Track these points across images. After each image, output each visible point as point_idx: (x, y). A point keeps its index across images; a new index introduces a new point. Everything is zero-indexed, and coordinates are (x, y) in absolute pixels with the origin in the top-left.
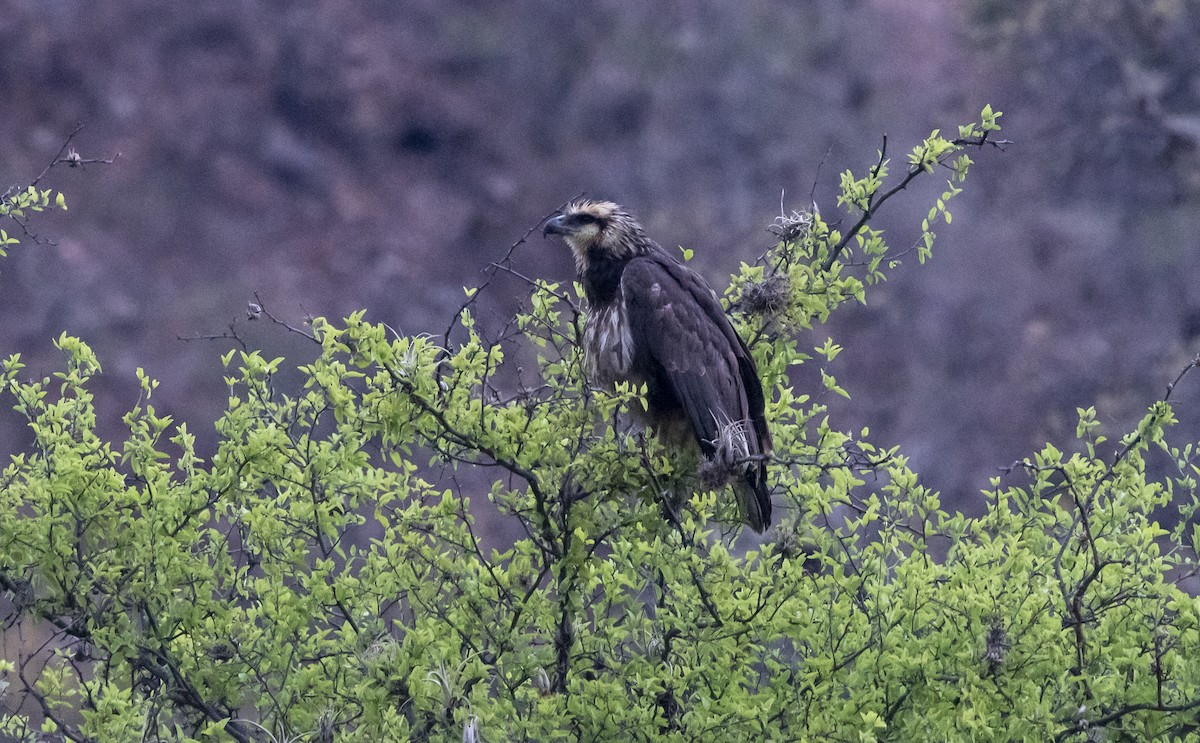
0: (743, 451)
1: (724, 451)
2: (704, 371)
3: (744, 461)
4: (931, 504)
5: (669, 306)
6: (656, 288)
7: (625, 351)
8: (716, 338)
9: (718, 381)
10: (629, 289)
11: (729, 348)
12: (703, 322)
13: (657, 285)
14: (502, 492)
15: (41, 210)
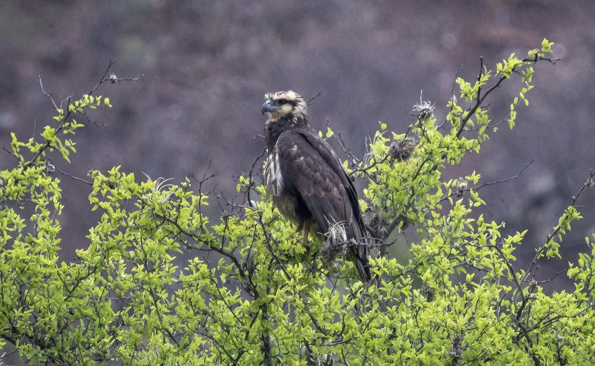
0: (342, 238)
1: (331, 239)
2: (323, 194)
3: (343, 244)
4: (444, 266)
5: (302, 158)
6: (295, 148)
7: (278, 184)
8: (331, 176)
9: (332, 200)
10: (280, 148)
11: (340, 181)
12: (324, 167)
13: (296, 146)
14: (224, 265)
15: (95, 108)
